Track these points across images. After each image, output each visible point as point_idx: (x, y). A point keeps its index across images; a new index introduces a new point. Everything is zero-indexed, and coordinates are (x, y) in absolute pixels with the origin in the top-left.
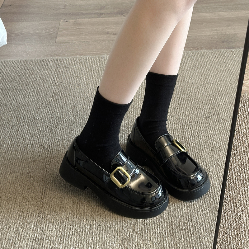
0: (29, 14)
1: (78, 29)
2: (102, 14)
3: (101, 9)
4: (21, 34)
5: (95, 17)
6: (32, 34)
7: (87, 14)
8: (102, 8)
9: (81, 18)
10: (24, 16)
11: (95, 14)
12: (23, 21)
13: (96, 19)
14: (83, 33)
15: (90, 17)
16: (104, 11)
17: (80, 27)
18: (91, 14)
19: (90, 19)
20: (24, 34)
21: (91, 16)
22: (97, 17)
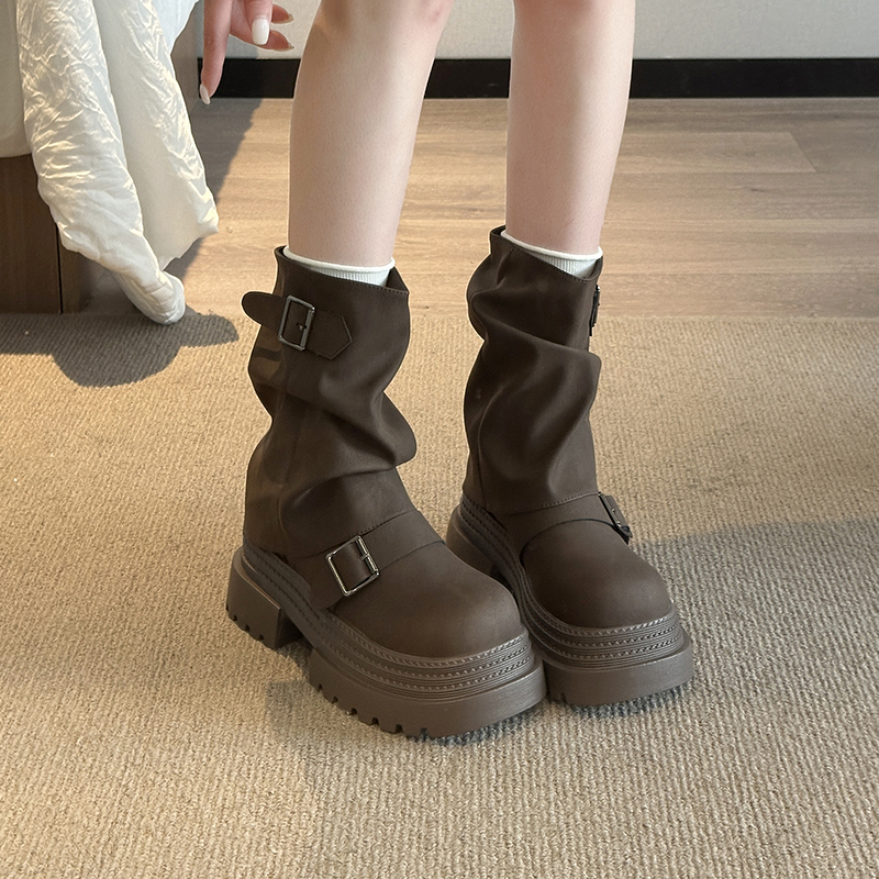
0: (245, 200)
1: (406, 242)
2: (475, 210)
3: (469, 198)
4: (227, 248)
5: (454, 217)
6: (261, 250)
7: (428, 207)
8: (474, 194)
9: (412, 217)
10: (231, 206)
11: (451, 208)
12: (230, 218)
13: (455, 221)
14: (420, 255)
15: (438, 217)
16: (479, 202)
17: (412, 239)
18: (442, 208)
19: (438, 221)
20: (236, 249)
21: (440, 213)
22: (461, 218)
